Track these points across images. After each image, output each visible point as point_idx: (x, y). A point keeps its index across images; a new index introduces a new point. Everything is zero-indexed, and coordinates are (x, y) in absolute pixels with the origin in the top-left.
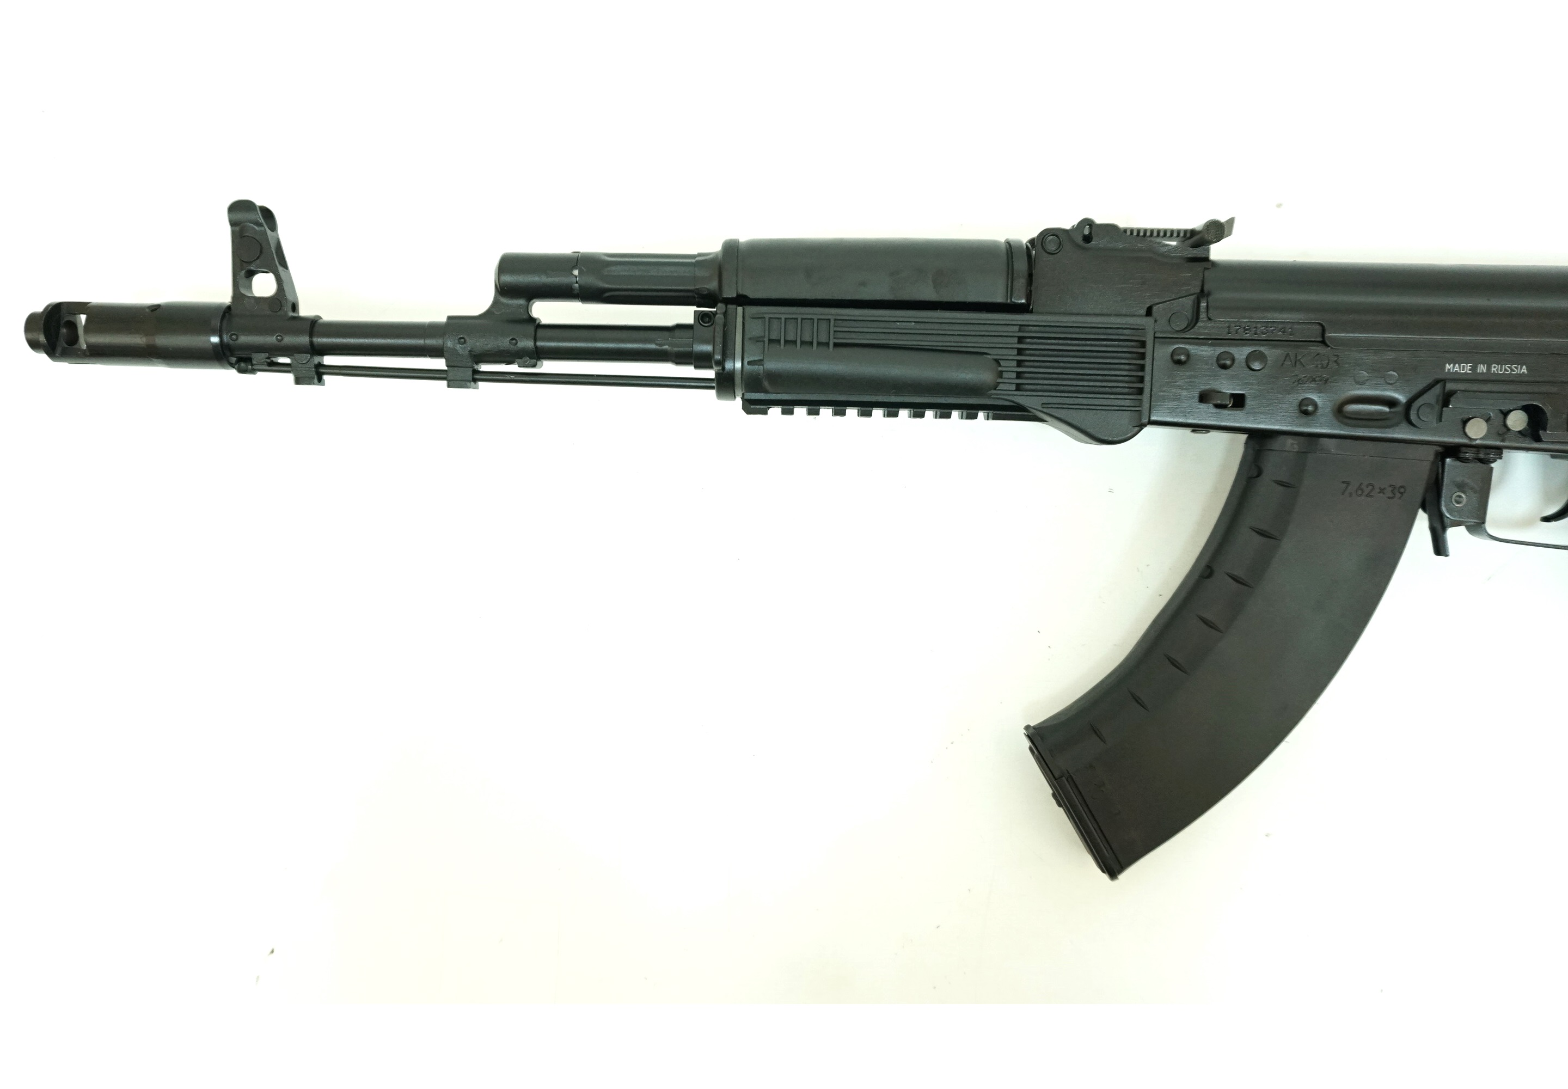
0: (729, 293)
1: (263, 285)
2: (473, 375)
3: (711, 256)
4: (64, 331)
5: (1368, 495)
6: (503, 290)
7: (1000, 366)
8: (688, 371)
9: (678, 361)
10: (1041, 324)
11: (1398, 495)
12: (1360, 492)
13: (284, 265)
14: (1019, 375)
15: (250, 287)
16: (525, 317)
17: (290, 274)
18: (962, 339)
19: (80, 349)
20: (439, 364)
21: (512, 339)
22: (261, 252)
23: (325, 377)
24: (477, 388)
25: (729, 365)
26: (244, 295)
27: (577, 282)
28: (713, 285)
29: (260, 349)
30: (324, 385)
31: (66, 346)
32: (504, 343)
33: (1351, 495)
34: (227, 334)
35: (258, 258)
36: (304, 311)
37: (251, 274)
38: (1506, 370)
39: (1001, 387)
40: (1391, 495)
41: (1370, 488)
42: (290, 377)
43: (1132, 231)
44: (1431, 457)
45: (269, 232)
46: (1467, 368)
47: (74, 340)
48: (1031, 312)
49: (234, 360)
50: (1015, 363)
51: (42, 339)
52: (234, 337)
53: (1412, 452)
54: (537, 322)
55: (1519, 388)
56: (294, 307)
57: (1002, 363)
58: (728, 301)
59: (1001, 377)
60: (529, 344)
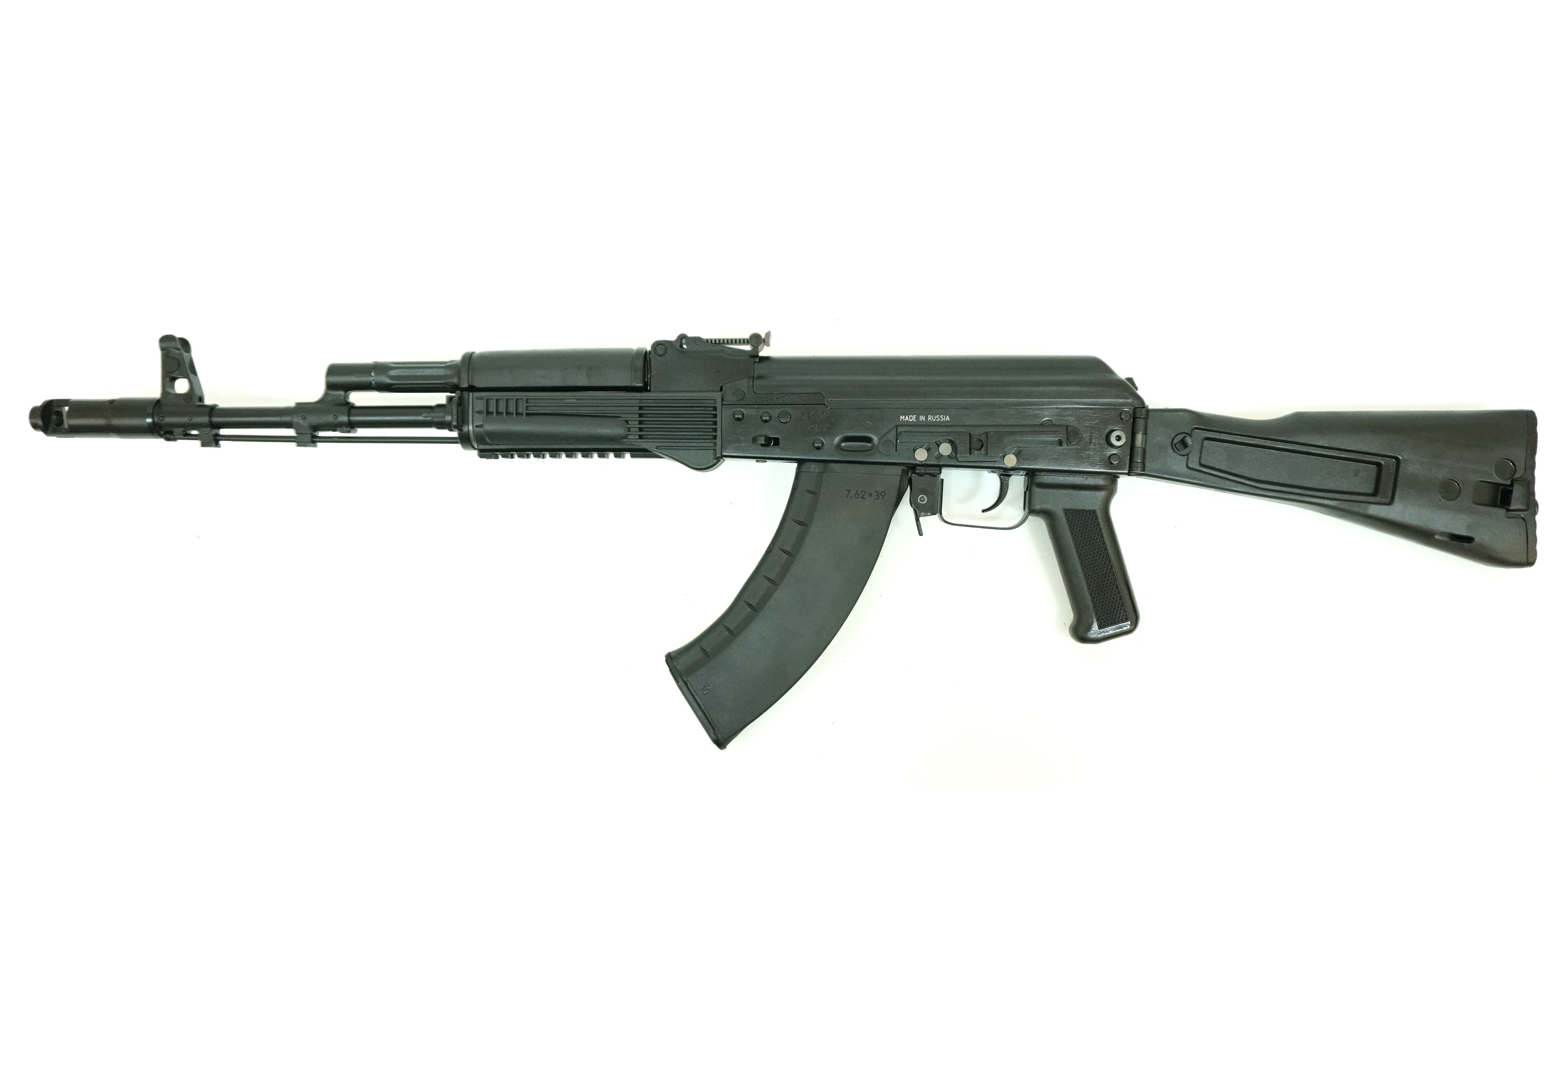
0: (465, 385)
1: (181, 386)
2: (311, 439)
3: (454, 363)
4: (54, 417)
5: (863, 498)
6: (330, 386)
7: (628, 424)
8: (445, 433)
9: (438, 427)
10: (652, 398)
11: (881, 497)
12: (857, 496)
13: (194, 372)
14: (641, 430)
15: (173, 387)
16: (344, 402)
17: (198, 380)
18: (605, 409)
19: (64, 428)
20: (291, 432)
21: (334, 416)
22: (179, 366)
23: (221, 442)
24: (316, 447)
25: (465, 429)
26: (168, 392)
27: (373, 380)
28: (455, 380)
29: (179, 425)
30: (219, 447)
31: (55, 426)
32: (330, 419)
33: (851, 498)
34: (157, 417)
35: (177, 369)
36: (208, 401)
37: (173, 379)
38: (937, 419)
39: (629, 437)
40: (877, 497)
41: (863, 493)
42: (198, 443)
43: (711, 340)
44: (900, 473)
45: (185, 354)
46: (913, 418)
47: (60, 423)
48: (650, 391)
49: (162, 432)
50: (637, 422)
51: (40, 422)
52: (161, 418)
53: (888, 470)
54: (351, 405)
55: (944, 429)
56: (201, 399)
57: (630, 422)
58: (463, 390)
59: (629, 431)
60: (344, 418)
